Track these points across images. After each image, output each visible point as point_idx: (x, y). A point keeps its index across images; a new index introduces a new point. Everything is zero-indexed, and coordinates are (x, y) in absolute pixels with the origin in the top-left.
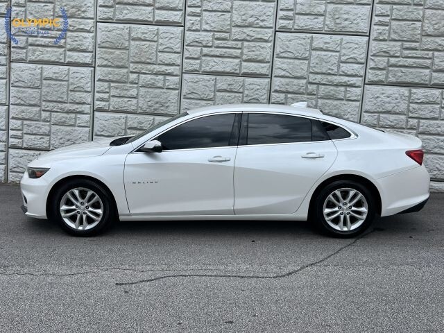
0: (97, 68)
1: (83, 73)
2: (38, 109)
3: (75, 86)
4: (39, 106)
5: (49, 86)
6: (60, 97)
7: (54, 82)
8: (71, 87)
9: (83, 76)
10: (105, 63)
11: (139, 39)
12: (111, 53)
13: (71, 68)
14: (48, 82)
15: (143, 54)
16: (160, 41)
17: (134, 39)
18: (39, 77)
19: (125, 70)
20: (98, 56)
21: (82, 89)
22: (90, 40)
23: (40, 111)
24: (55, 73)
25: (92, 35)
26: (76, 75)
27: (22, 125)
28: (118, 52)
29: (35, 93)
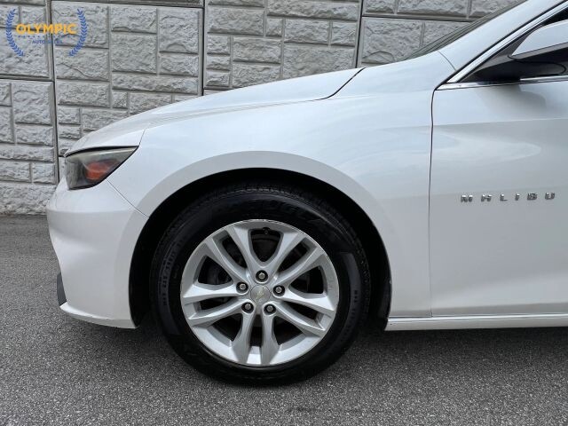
1: (182, 19)
2: (104, 86)
3: (170, 42)
4: (107, 81)
6: (143, 64)
7: (131, 36)
8: (162, 45)
9: (182, 23)
14: (121, 35)
18: (104, 26)
19: (259, 12)
21: (181, 49)
23: (108, 89)
24: (132, 18)
26: (169, 21)
27: (79, 115)
29: (98, 57)
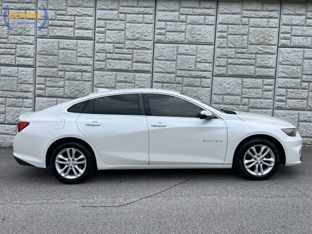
0: (37, 68)
5: (4, 80)
10: (42, 64)
11: (65, 49)
12: (46, 58)
13: (20, 68)
15: (68, 58)
16: (79, 49)
17: (61, 49)
20: (37, 60)
22: (32, 50)
25: (33, 46)
28: (51, 57)
